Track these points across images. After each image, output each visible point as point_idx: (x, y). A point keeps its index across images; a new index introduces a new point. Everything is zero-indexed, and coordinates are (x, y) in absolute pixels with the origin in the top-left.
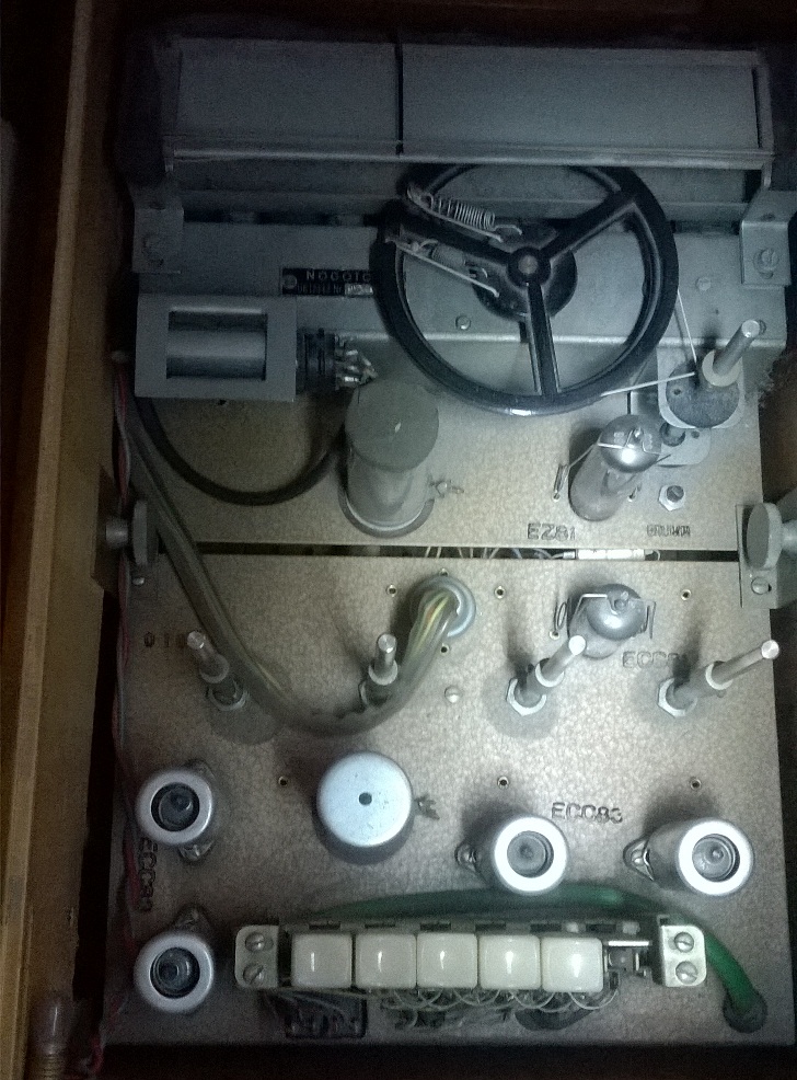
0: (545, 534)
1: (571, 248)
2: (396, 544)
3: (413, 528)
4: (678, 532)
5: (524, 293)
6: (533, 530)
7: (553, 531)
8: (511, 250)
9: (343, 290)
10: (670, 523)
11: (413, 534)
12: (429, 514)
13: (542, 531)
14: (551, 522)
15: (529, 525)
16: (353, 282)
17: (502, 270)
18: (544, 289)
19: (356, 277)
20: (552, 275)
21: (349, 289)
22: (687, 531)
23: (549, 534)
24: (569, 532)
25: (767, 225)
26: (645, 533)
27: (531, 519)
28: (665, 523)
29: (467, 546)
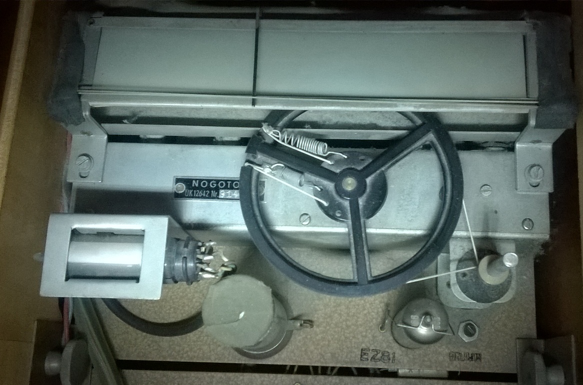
0: (373, 358)
1: (383, 169)
2: (264, 363)
3: (276, 351)
4: (472, 358)
5: (346, 204)
6: (365, 354)
7: (379, 355)
8: (338, 171)
9: (218, 194)
10: (467, 351)
11: (276, 356)
12: (288, 341)
13: (371, 355)
14: (378, 349)
15: (362, 350)
16: (226, 188)
17: (330, 186)
18: (361, 201)
19: (229, 184)
20: (368, 190)
21: (223, 193)
22: (479, 357)
23: (377, 357)
24: (391, 356)
25: (537, 145)
26: (447, 359)
27: (364, 346)
28: (463, 351)
29: (316, 365)
